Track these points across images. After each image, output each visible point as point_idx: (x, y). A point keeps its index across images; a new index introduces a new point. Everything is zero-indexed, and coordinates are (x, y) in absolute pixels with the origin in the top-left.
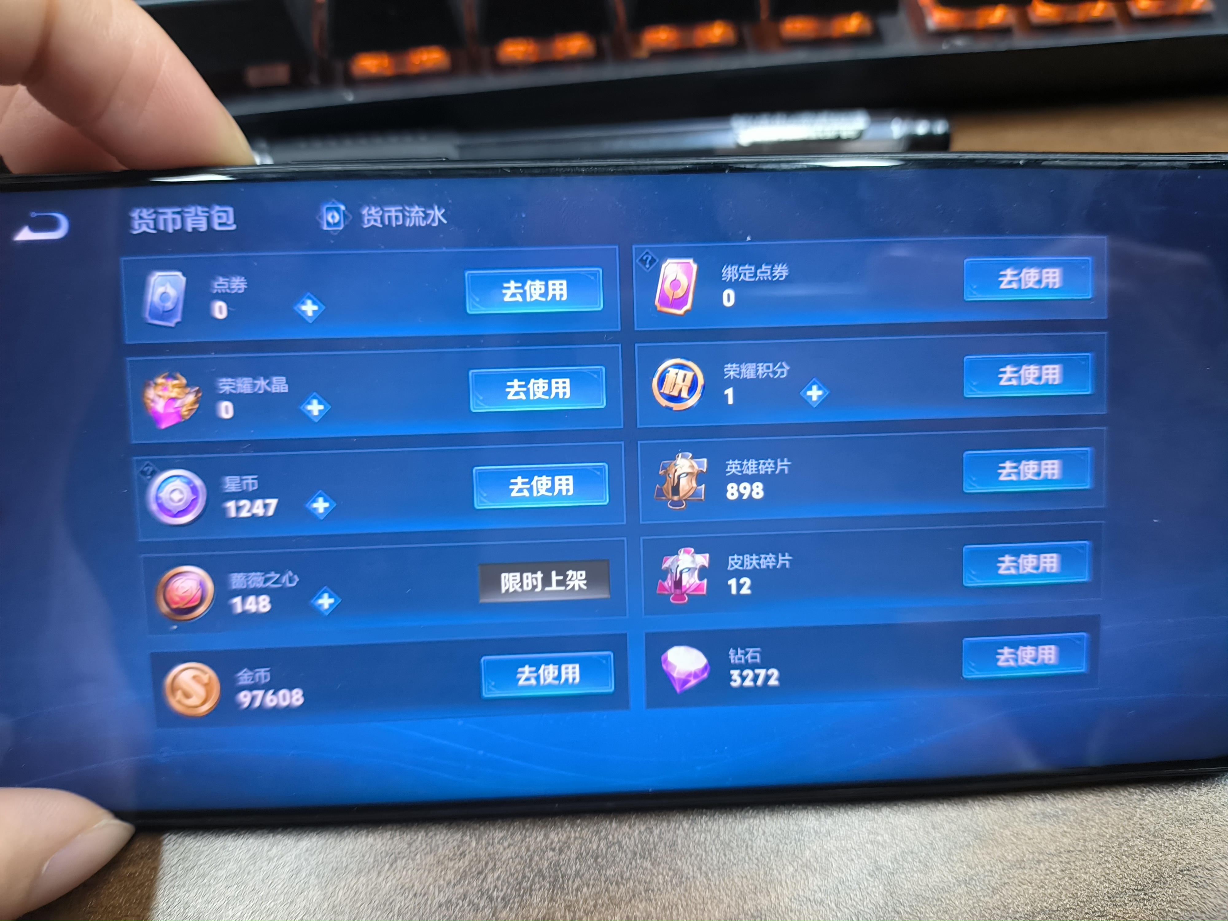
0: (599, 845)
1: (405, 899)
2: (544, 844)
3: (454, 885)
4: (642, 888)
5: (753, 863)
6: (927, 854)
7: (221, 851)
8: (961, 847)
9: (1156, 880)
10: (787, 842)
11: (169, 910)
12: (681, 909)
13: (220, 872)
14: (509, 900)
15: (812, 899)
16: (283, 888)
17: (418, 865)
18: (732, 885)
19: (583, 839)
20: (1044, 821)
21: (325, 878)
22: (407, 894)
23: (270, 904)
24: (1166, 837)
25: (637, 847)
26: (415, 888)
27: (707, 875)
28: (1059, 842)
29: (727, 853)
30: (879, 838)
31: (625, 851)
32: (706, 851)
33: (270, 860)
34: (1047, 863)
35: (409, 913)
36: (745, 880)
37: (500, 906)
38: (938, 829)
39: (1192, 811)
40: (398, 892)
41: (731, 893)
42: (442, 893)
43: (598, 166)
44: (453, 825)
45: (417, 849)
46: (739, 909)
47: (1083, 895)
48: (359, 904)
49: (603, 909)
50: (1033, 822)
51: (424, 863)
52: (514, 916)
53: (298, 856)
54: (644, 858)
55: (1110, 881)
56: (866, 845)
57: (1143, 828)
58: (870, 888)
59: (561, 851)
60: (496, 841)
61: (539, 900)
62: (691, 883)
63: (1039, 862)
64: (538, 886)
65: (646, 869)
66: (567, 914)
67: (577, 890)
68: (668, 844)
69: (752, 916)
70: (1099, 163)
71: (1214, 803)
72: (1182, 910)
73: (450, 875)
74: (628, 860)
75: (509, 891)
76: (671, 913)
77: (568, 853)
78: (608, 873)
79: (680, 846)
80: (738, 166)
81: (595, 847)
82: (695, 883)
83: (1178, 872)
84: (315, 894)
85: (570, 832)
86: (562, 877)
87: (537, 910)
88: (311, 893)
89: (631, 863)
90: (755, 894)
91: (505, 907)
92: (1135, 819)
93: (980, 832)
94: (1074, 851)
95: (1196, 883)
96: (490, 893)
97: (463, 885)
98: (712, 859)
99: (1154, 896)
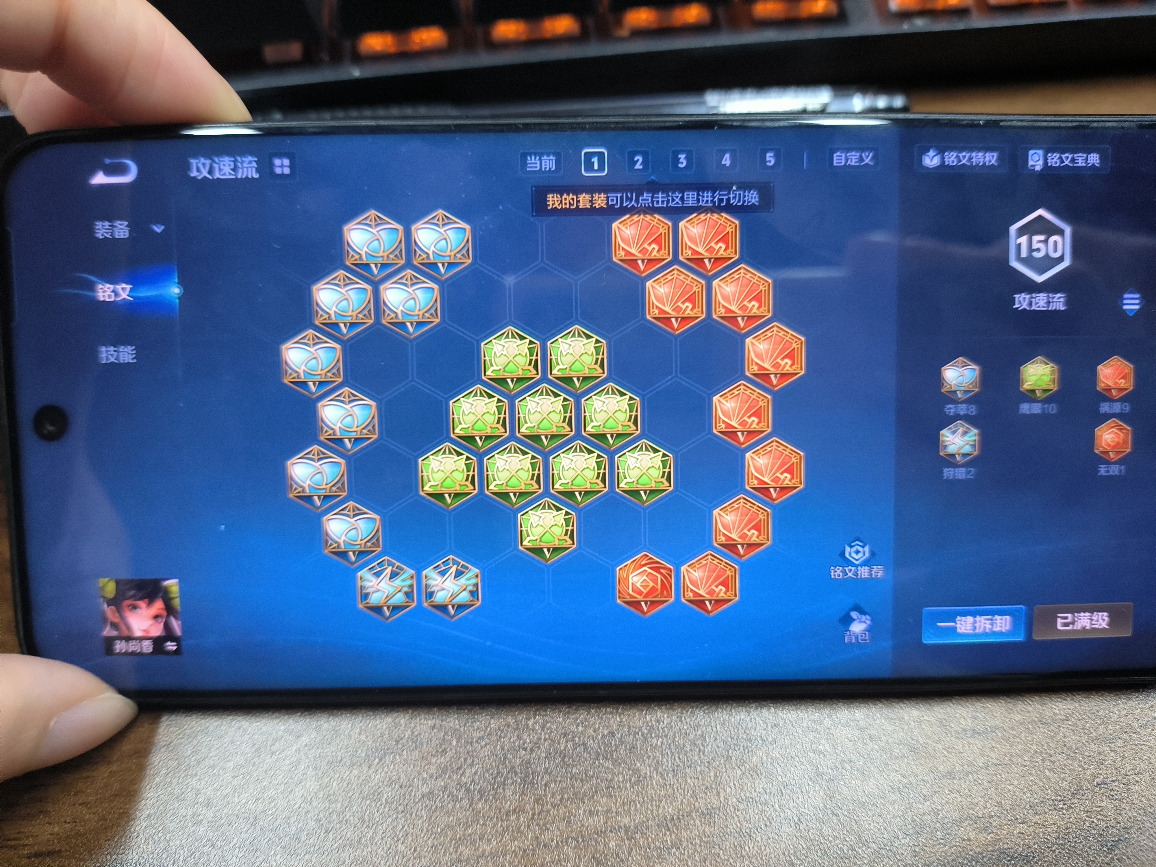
0: (566, 746)
1: (392, 790)
2: (517, 743)
3: (436, 778)
4: (603, 785)
5: (705, 766)
6: (864, 763)
7: (230, 745)
8: (897, 758)
9: (1075, 792)
10: (736, 749)
11: (183, 796)
12: (638, 805)
13: (228, 763)
14: (484, 793)
15: (757, 800)
16: (283, 779)
17: (404, 760)
18: (686, 784)
19: (552, 740)
20: (974, 737)
21: (321, 771)
22: (393, 786)
23: (271, 793)
24: (1087, 753)
25: (601, 749)
26: (402, 780)
27: (662, 775)
28: (988, 756)
29: (681, 757)
30: (821, 747)
31: (590, 751)
32: (662, 754)
33: (273, 753)
34: (975, 775)
35: (395, 803)
36: (697, 780)
37: (476, 798)
38: (875, 741)
39: (1112, 731)
40: (386, 783)
41: (684, 792)
42: (425, 785)
43: (601, 123)
45: (403, 746)
46: (691, 807)
47: (1007, 804)
48: (351, 795)
49: (569, 803)
50: (964, 737)
51: (410, 758)
52: (488, 807)
54: (606, 759)
55: (1033, 792)
56: (809, 753)
57: (1065, 746)
58: (811, 792)
59: (532, 750)
60: (474, 740)
61: (511, 793)
62: (648, 782)
63: (968, 773)
64: (510, 781)
65: (608, 768)
66: (536, 806)
67: (546, 785)
68: (628, 747)
69: (703, 813)
70: (1053, 124)
71: (1132, 724)
72: (1098, 820)
73: (433, 769)
74: (592, 760)
75: (485, 784)
76: (630, 808)
77: (539, 753)
78: (574, 771)
79: (639, 749)
80: (726, 123)
81: (562, 748)
82: (651, 781)
83: (1096, 785)
84: (312, 785)
85: (541, 734)
86: (533, 774)
87: (509, 802)
88: (308, 783)
89: (595, 763)
90: (706, 793)
91: (480, 799)
92: (1058, 737)
93: (914, 744)
94: (1000, 765)
95: (1112, 796)
96: (468, 786)
97: (444, 779)
98: (667, 761)
99: (1073, 806)
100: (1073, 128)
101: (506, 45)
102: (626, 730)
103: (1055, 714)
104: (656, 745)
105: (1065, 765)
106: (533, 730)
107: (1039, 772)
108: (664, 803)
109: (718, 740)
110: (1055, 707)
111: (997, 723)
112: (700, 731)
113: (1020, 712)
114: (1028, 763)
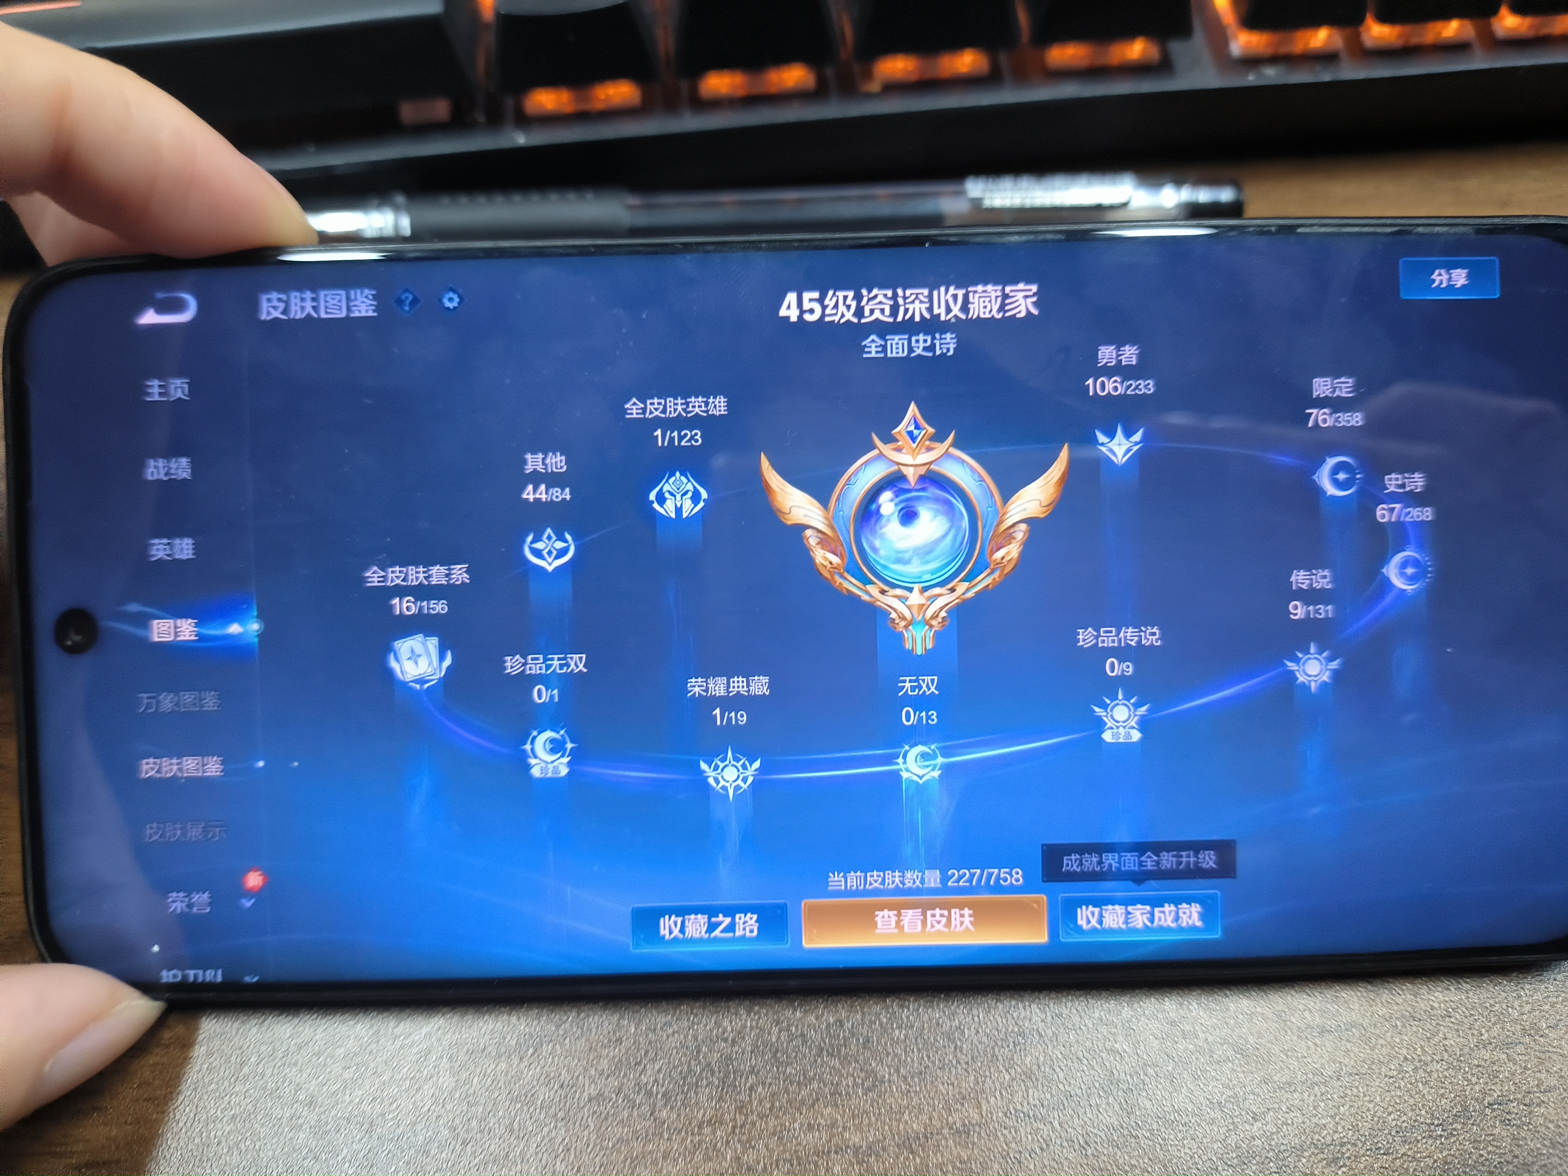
0: (779, 1038)
1: (549, 1091)
2: (714, 1033)
3: (608, 1076)
4: (827, 1090)
5: (962, 1068)
6: (1174, 1068)
8: (1219, 1062)
9: (1458, 1114)
10: (1004, 1045)
11: (278, 1092)
12: (873, 1119)
13: (338, 1050)
14: (670, 1097)
15: (1031, 1115)
16: (409, 1072)
17: (567, 1051)
18: (936, 1092)
19: (760, 1029)
20: (1323, 1037)
21: (458, 1063)
22: (552, 1085)
23: (393, 1091)
24: (1475, 1062)
25: (825, 1043)
26: (563, 1077)
27: (905, 1078)
28: (1340, 1062)
29: (931, 1055)
30: (1117, 1046)
31: (811, 1045)
32: (905, 1051)
34: (1323, 1087)
35: (554, 1107)
36: (951, 1087)
37: (660, 1104)
38: (1190, 1039)
39: (1510, 1033)
40: (542, 1081)
41: (934, 1102)
42: (593, 1085)
44: (610, 1005)
45: (566, 1032)
46: (942, 1122)
47: (1365, 1127)
48: (496, 1095)
49: (781, 1113)
50: (1309, 1036)
51: (573, 1049)
52: (675, 1116)
53: (429, 1035)
54: (832, 1056)
55: (1401, 1113)
56: (1101, 1054)
57: (1446, 1051)
58: (1103, 1106)
59: (734, 1042)
60: (659, 1027)
61: (705, 1098)
62: (886, 1088)
63: (1313, 1085)
64: (705, 1082)
65: (834, 1068)
66: (738, 1117)
67: (751, 1089)
68: (861, 1041)
69: (958, 1131)
71: (1539, 1024)
72: (1489, 1152)
73: (604, 1064)
74: (813, 1057)
75: (671, 1086)
76: (861, 1122)
77: (743, 1045)
78: (788, 1071)
79: (875, 1043)
81: (774, 1040)
82: (891, 1087)
83: (1487, 1105)
84: (447, 1082)
85: (746, 1021)
86: (734, 1073)
87: (702, 1111)
88: (441, 1079)
89: (816, 1061)
90: (962, 1104)
91: (666, 1105)
92: (1437, 1039)
93: (1242, 1044)
94: (1357, 1074)
95: (1509, 1120)
96: (649, 1087)
97: (618, 1077)
98: (913, 1061)
99: (1455, 1133)
100: (1392, 234)
101: (717, 103)
103: (1433, 1008)
104: (898, 1039)
105: (1445, 1077)
107: (1409, 1086)
108: (906, 1116)
109: (981, 1034)
110: (1433, 998)
111: (1354, 1018)
112: (957, 1021)
113: (1385, 1003)
114: (1395, 1073)
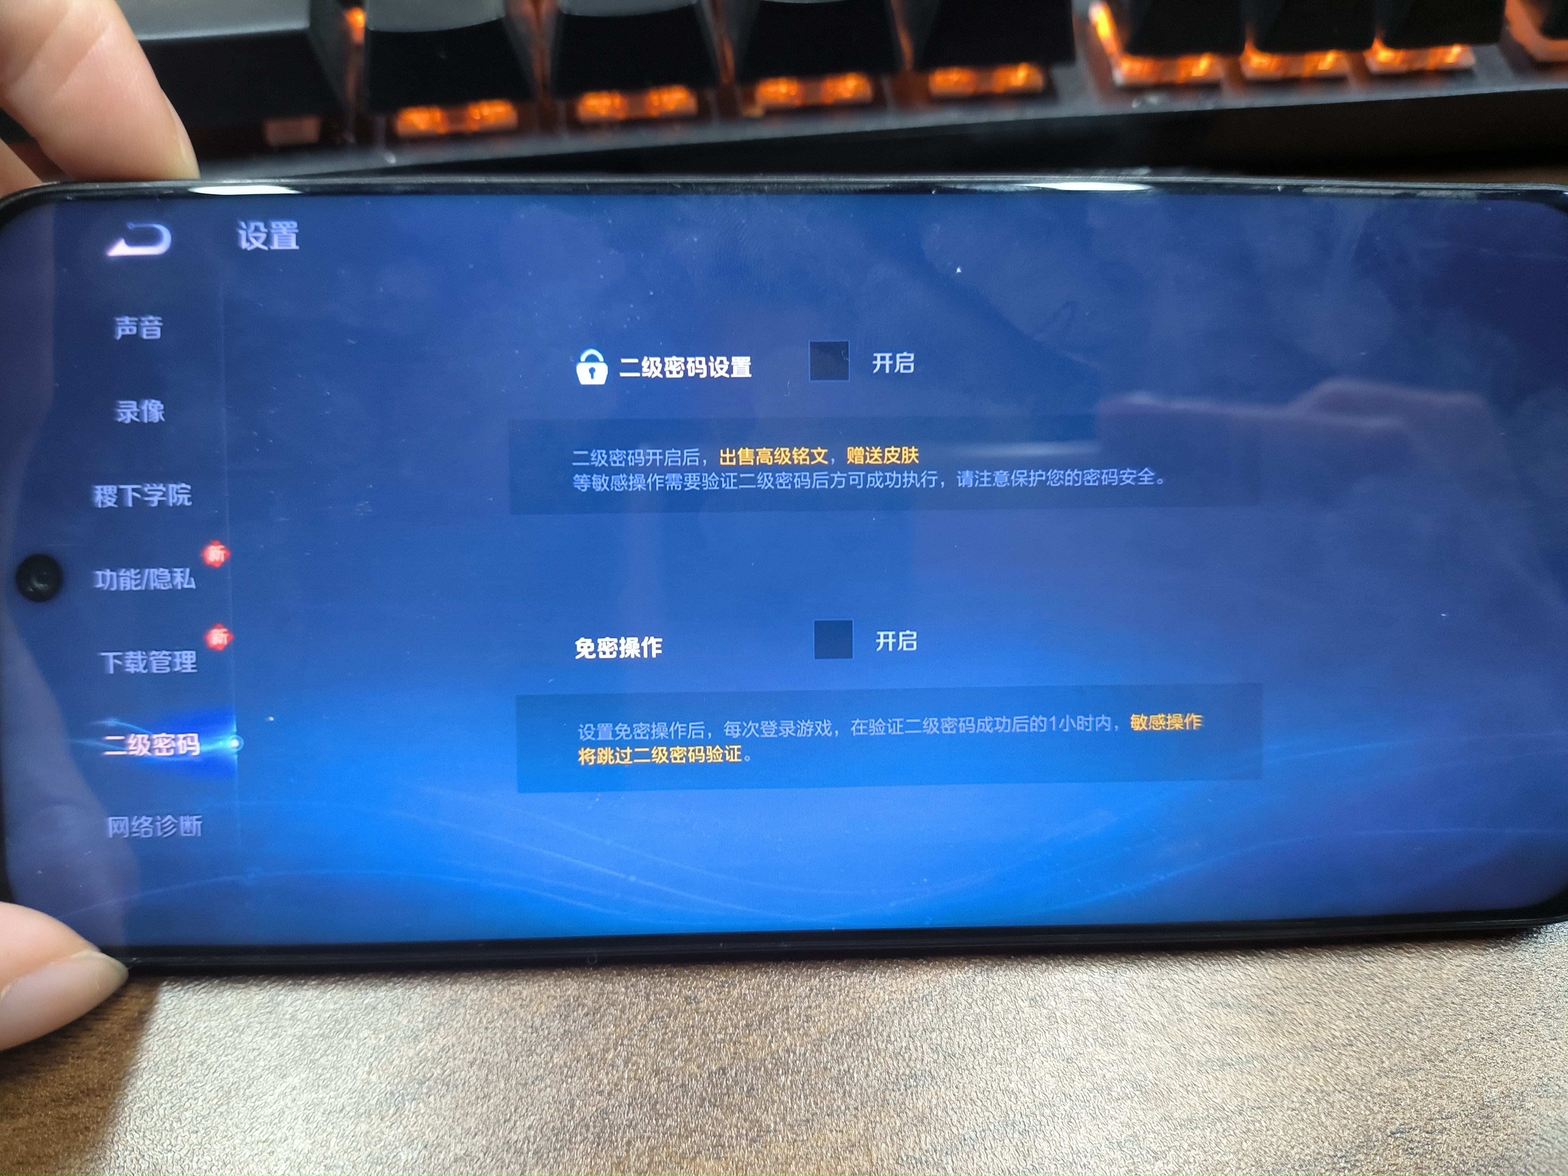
0: (659, 1088)
1: (412, 1152)
2: (590, 1085)
3: (475, 1135)
4: (709, 1142)
9: (1361, 1144)
10: (895, 1089)
17: (431, 1109)
18: (824, 1140)
19: (638, 1079)
21: (315, 1124)
22: (415, 1146)
24: (1377, 1091)
25: (707, 1092)
26: (427, 1137)
27: (792, 1127)
29: (818, 1102)
31: (692, 1095)
32: (792, 1098)
36: (840, 1135)
39: (1411, 1059)
40: (405, 1141)
42: (459, 1144)
45: (430, 1090)
50: (1209, 1070)
51: (438, 1107)
55: (1304, 1146)
57: (1348, 1080)
62: (771, 1138)
64: (579, 1138)
65: (716, 1119)
67: (629, 1143)
68: (745, 1089)
73: (471, 1122)
74: (694, 1107)
75: (543, 1143)
77: (620, 1098)
78: (668, 1123)
80: (946, 186)
81: (653, 1091)
82: (776, 1137)
84: (302, 1144)
86: (610, 1128)
89: (697, 1112)
90: (852, 1152)
92: (1339, 1069)
94: (1259, 1108)
95: (1412, 1149)
96: (519, 1145)
97: (486, 1135)
98: (800, 1108)
99: (1358, 1164)
100: (1396, 196)
101: (596, 125)
102: (743, 1063)
103: (1334, 1037)
104: (784, 1085)
105: (1348, 1107)
106: (613, 1066)
107: (1311, 1118)
108: (793, 1167)
109: (871, 1077)
110: (1334, 1027)
111: (1256, 1050)
112: (846, 1065)
113: (1287, 1034)
114: (1298, 1105)
